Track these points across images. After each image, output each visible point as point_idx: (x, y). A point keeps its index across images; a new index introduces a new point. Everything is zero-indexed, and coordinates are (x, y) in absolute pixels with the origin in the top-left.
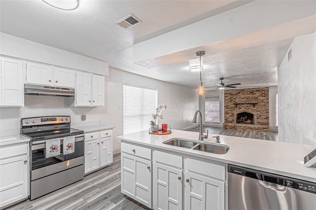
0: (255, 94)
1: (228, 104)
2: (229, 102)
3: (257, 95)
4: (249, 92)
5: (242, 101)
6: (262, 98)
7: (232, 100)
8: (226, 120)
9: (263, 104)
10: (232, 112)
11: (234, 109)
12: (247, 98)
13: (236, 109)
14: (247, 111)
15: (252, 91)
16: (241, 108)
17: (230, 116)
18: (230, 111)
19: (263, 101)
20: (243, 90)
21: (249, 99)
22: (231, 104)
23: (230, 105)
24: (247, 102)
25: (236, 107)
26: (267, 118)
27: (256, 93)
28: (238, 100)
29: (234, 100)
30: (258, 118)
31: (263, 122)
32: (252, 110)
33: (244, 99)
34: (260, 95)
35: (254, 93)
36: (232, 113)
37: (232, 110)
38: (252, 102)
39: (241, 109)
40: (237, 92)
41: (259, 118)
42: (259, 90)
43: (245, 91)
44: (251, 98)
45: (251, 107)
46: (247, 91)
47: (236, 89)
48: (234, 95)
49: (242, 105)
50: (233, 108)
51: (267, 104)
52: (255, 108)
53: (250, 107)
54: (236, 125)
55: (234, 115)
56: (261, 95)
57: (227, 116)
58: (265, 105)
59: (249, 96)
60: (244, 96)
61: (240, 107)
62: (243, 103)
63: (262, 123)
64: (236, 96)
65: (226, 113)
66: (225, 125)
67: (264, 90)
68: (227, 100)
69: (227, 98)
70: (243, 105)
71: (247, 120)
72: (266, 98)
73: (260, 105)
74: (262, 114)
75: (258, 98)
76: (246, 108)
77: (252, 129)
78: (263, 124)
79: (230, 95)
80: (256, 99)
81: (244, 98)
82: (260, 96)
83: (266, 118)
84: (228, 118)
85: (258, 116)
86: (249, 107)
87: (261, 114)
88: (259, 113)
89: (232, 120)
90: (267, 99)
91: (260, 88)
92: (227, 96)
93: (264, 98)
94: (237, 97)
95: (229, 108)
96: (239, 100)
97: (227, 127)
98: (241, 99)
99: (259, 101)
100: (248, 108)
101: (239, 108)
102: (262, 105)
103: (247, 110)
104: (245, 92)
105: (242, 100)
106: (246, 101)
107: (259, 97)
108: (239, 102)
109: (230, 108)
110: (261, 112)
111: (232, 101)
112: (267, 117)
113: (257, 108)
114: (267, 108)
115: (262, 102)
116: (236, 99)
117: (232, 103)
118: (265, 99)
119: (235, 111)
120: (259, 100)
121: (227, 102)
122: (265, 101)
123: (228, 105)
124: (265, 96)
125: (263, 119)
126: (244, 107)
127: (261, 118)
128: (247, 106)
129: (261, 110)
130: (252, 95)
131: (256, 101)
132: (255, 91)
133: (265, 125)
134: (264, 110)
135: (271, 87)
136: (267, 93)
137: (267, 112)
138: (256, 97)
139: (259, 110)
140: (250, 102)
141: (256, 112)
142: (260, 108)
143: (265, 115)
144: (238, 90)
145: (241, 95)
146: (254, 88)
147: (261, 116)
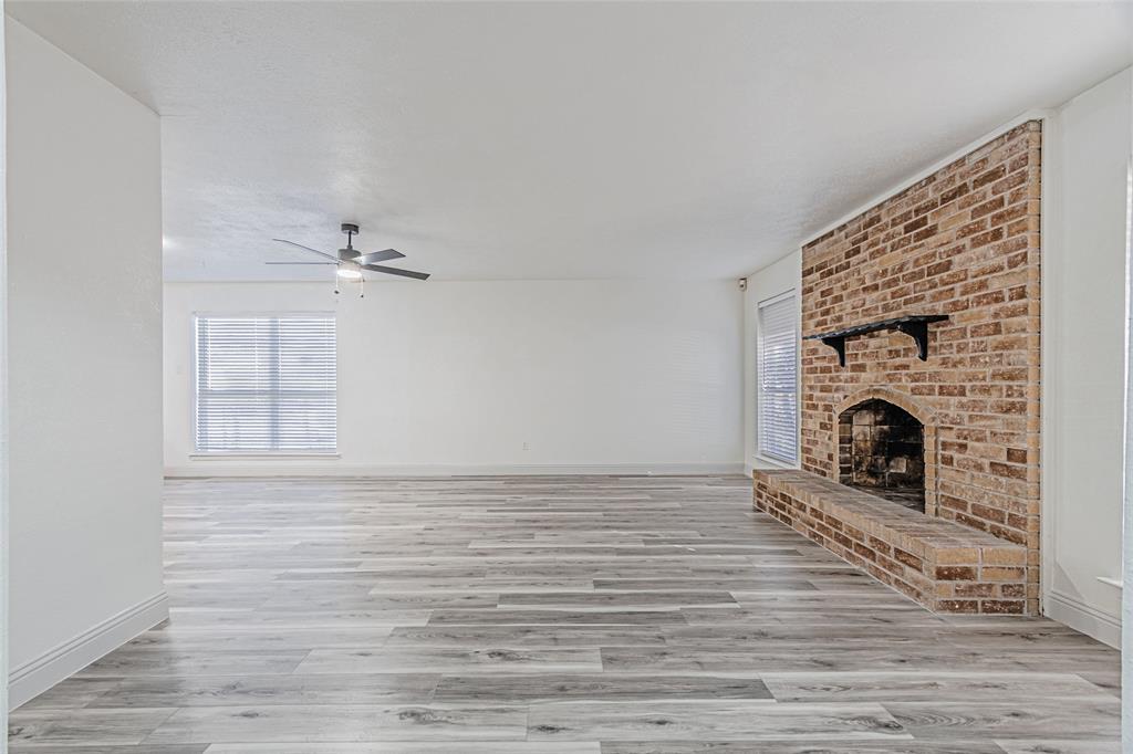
0: (931, 232)
3: (946, 236)
4: (901, 228)
5: (867, 312)
6: (974, 259)
9: (988, 314)
10: (827, 397)
11: (833, 379)
12: (888, 285)
14: (891, 387)
15: (917, 211)
16: (861, 368)
17: (821, 425)
18: (822, 389)
19: (983, 285)
20: (871, 222)
21: (902, 285)
24: (892, 315)
25: (842, 356)
26: (1014, 464)
27: (940, 221)
28: (849, 305)
29: (837, 309)
30: (948, 461)
31: (985, 503)
32: (915, 378)
33: (875, 295)
34: (966, 232)
35: (930, 223)
36: (826, 408)
37: (827, 382)
38: (915, 311)
39: (863, 376)
40: (849, 244)
41: (957, 456)
42: (958, 182)
43: (885, 220)
44: (913, 276)
45: (910, 359)
46: (895, 221)
48: (834, 276)
49: (866, 339)
50: (830, 370)
51: (1018, 312)
52: (932, 365)
53: (905, 352)
55: (833, 419)
56: (971, 231)
57: (810, 424)
58: (997, 329)
59: (892, 260)
60: (877, 265)
61: (860, 362)
62: (871, 322)
63: (977, 510)
64: (842, 273)
65: (808, 407)
67: (994, 175)
68: (812, 316)
69: (812, 301)
70: (873, 343)
72: (1005, 249)
73: (963, 330)
74: (978, 425)
75: (947, 266)
76: (885, 366)
77: (846, 542)
78: (981, 526)
79: (822, 276)
80: (937, 278)
81: (876, 287)
82: (967, 241)
83: (1003, 459)
84: (813, 442)
86: (897, 353)
87: (966, 414)
88: (953, 406)
89: (825, 456)
90: (1012, 264)
92: (812, 289)
93: (990, 255)
94: (844, 288)
95: (816, 370)
96: (857, 301)
98: (861, 295)
99: (958, 287)
100: (898, 361)
101: (853, 368)
102: (974, 332)
103: (891, 378)
104: (882, 236)
105: (869, 300)
106: (886, 308)
107: (959, 250)
108: (850, 323)
109: (821, 370)
110: (969, 396)
112: (1010, 454)
115: (979, 301)
116: (841, 298)
118: (1003, 259)
119: (837, 389)
120: (955, 279)
121: (812, 325)
122: (995, 285)
123: (813, 351)
125: (980, 468)
126: (875, 355)
127: (968, 454)
128: (891, 344)
129: (973, 378)
130: (916, 248)
131: (935, 298)
132: (934, 205)
133: (997, 533)
134: (988, 382)
135: (1057, 107)
136: (1016, 197)
137: (1013, 404)
138: (938, 261)
139: (954, 378)
140: (904, 309)
141: (937, 397)
142: (961, 362)
143: (994, 434)
144: (850, 228)
145: (862, 266)
146: (932, 178)
147: (972, 443)
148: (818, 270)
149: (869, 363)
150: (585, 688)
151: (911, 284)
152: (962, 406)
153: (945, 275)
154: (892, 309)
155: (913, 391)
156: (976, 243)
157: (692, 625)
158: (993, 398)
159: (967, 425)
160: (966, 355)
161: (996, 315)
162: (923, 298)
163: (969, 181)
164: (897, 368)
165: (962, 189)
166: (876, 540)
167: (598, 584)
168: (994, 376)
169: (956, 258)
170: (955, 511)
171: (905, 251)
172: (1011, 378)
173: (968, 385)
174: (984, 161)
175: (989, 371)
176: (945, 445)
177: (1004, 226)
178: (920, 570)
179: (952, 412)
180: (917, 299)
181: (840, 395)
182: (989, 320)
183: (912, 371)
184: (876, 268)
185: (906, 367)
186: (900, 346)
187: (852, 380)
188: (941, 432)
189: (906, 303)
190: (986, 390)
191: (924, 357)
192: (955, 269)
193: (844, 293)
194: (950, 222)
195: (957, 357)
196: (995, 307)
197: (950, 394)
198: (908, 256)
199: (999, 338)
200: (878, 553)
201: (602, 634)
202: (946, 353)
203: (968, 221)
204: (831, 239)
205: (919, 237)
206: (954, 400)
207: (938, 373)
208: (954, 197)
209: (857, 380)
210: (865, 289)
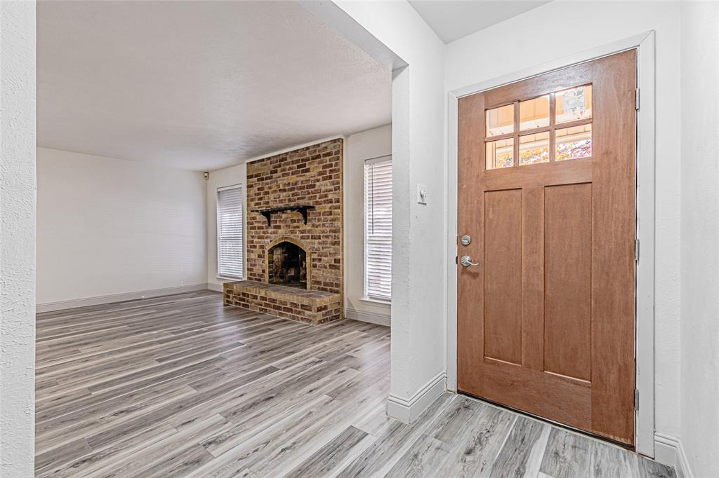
0: (308, 170)
3: (313, 174)
4: (295, 165)
5: (281, 201)
6: (323, 185)
7: (261, 199)
10: (262, 242)
11: (264, 233)
12: (290, 190)
13: (271, 230)
14: (292, 236)
15: (303, 160)
16: (279, 227)
17: (258, 256)
18: (259, 238)
19: (326, 196)
20: (282, 160)
21: (296, 191)
23: (257, 218)
24: (292, 204)
25: (270, 222)
26: (336, 265)
27: (311, 167)
28: (272, 197)
29: (266, 198)
30: (315, 266)
31: (328, 280)
32: (302, 232)
33: (284, 194)
34: (320, 174)
35: (307, 166)
36: (261, 247)
37: (261, 234)
38: (302, 203)
39: (279, 231)
40: (272, 167)
41: (318, 264)
42: (317, 153)
43: (289, 160)
44: (301, 188)
45: (300, 224)
46: (293, 162)
47: (270, 158)
48: (265, 181)
49: (281, 214)
50: (263, 228)
51: (336, 208)
52: (308, 227)
53: (298, 220)
55: (265, 252)
56: (322, 174)
57: (252, 256)
58: (331, 213)
59: (293, 179)
61: (278, 224)
62: (283, 206)
63: (326, 284)
64: (269, 181)
65: (251, 247)
67: (329, 154)
68: (253, 200)
69: (253, 192)
70: (284, 216)
72: (333, 183)
73: (320, 213)
74: (325, 251)
75: (314, 186)
76: (289, 226)
77: (279, 308)
78: (326, 290)
79: (258, 180)
80: (310, 190)
81: (285, 190)
82: (320, 177)
83: (333, 263)
84: (254, 265)
85: (315, 256)
86: (295, 221)
87: (321, 246)
88: (316, 244)
89: (261, 271)
90: (335, 190)
91: (319, 145)
92: (252, 186)
93: (328, 184)
94: (270, 188)
95: (255, 228)
96: (276, 195)
98: (278, 193)
99: (318, 195)
100: (295, 224)
101: (274, 227)
102: (324, 214)
103: (292, 232)
104: (288, 167)
105: (282, 196)
106: (290, 200)
107: (318, 181)
108: (274, 205)
109: (258, 228)
110: (322, 240)
111: (262, 202)
112: (335, 260)
115: (325, 202)
116: (268, 193)
118: (332, 187)
119: (266, 237)
120: (317, 191)
121: (253, 204)
122: (330, 197)
123: (253, 218)
124: (331, 178)
125: (325, 267)
126: (285, 221)
127: (322, 263)
128: (292, 217)
129: (323, 232)
130: (301, 176)
131: (310, 199)
132: (309, 160)
133: (331, 291)
134: (328, 234)
135: (347, 136)
136: (336, 165)
137: (336, 242)
138: (310, 183)
139: (317, 232)
140: (297, 202)
141: (310, 240)
142: (319, 225)
143: (330, 253)
144: (272, 160)
145: (278, 179)
146: (308, 148)
147: (323, 258)
148: (256, 176)
149: (282, 225)
150: (193, 402)
151: (300, 191)
152: (320, 243)
153: (313, 189)
154: (293, 201)
155: (302, 238)
156: (324, 179)
157: (230, 359)
158: (329, 240)
159: (321, 251)
160: (321, 223)
161: (330, 208)
162: (304, 198)
163: (321, 154)
164: (295, 227)
165: (318, 157)
166: (293, 303)
167: (160, 361)
168: (330, 231)
169: (317, 184)
170: (317, 286)
171: (298, 177)
172: (335, 232)
173: (322, 235)
174: (326, 148)
175: (328, 229)
176: (314, 260)
177: (333, 174)
178: (311, 311)
179: (316, 246)
180: (302, 198)
181: (269, 240)
182: (328, 210)
183: (301, 229)
184: (285, 181)
185: (298, 227)
186: (295, 218)
187: (274, 233)
188: (313, 254)
189: (298, 199)
190: (327, 237)
191: (305, 223)
192: (317, 188)
193: (270, 191)
194: (315, 168)
195: (318, 223)
196: (330, 205)
197: (315, 239)
198: (299, 179)
199: (332, 217)
200: (293, 309)
201: (185, 379)
202: (314, 222)
203: (321, 170)
204: (263, 163)
205: (303, 171)
206: (317, 241)
207: (311, 230)
208: (316, 158)
209: (277, 233)
210: (280, 190)
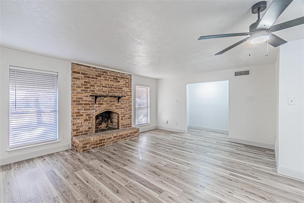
0: (119, 82)
1: (80, 96)
2: (83, 90)
3: (121, 84)
4: (113, 78)
5: (104, 92)
7: (88, 88)
8: (76, 130)
9: (127, 97)
10: (89, 112)
11: (91, 107)
12: (110, 87)
13: (95, 106)
14: (110, 108)
15: (116, 77)
16: (102, 104)
17: (85, 120)
18: (85, 110)
19: (126, 93)
20: (105, 72)
21: (113, 89)
22: (87, 96)
23: (84, 98)
24: (110, 94)
25: (95, 101)
27: (121, 81)
28: (97, 88)
29: (92, 88)
30: (122, 119)
31: (127, 123)
33: (106, 88)
34: (124, 84)
35: (118, 80)
36: (87, 115)
37: (88, 108)
38: (116, 94)
39: (102, 106)
40: (97, 73)
41: (123, 118)
42: (123, 77)
43: (108, 74)
44: (115, 88)
45: (115, 103)
46: (111, 76)
47: (95, 68)
48: (91, 79)
49: (103, 98)
50: (89, 104)
51: (130, 98)
52: (119, 104)
53: (114, 101)
54: (103, 137)
55: (91, 117)
56: (125, 85)
57: (78, 121)
59: (112, 83)
61: (101, 102)
62: (104, 94)
63: (126, 125)
64: (95, 80)
65: (77, 116)
66: (84, 144)
68: (79, 87)
69: (78, 82)
70: (105, 99)
71: (100, 124)
72: (129, 89)
73: (124, 99)
74: (126, 113)
75: (122, 89)
76: (109, 104)
79: (85, 77)
80: (120, 90)
81: (106, 87)
82: (124, 86)
83: (129, 117)
84: (81, 126)
85: (122, 115)
86: (112, 102)
87: (124, 111)
88: (123, 110)
89: (87, 129)
91: (124, 74)
92: (79, 79)
95: (82, 104)
96: (100, 88)
97: (88, 145)
98: (101, 87)
99: (123, 93)
100: (112, 103)
101: (99, 104)
102: (126, 99)
103: (110, 106)
104: (108, 77)
105: (104, 89)
106: (109, 92)
107: (123, 87)
108: (99, 93)
109: (85, 104)
110: (125, 109)
111: (88, 90)
112: (130, 116)
113: (121, 104)
114: (130, 103)
115: (126, 95)
116: (94, 86)
117: (87, 94)
118: (129, 91)
119: (92, 110)
120: (123, 91)
121: (79, 90)
122: (128, 94)
123: (80, 98)
124: (128, 87)
125: (126, 119)
126: (106, 101)
127: (125, 117)
128: (110, 100)
129: (126, 106)
130: (116, 83)
131: (119, 93)
132: (119, 78)
133: (129, 127)
137: (130, 109)
138: (120, 87)
139: (123, 106)
140: (113, 93)
141: (120, 109)
142: (124, 104)
143: (128, 114)
144: (97, 69)
145: (102, 81)
146: (119, 73)
147: (125, 116)
149: (104, 103)
151: (115, 89)
152: (124, 110)
153: (121, 90)
154: (111, 93)
155: (115, 109)
156: (126, 87)
158: (128, 109)
159: (125, 113)
161: (128, 98)
162: (117, 92)
163: (125, 77)
164: (112, 104)
168: (128, 106)
169: (123, 88)
172: (130, 106)
173: (125, 107)
175: (128, 105)
179: (123, 111)
180: (116, 92)
181: (95, 111)
182: (127, 98)
183: (115, 105)
184: (106, 83)
185: (114, 104)
186: (112, 100)
187: (99, 107)
189: (114, 92)
190: (127, 108)
191: (118, 103)
192: (123, 89)
193: (95, 85)
195: (123, 103)
196: (128, 97)
198: (114, 84)
199: (129, 101)
202: (122, 102)
203: (125, 83)
205: (116, 81)
207: (120, 105)
208: (123, 78)
209: (101, 107)
210: (103, 86)
